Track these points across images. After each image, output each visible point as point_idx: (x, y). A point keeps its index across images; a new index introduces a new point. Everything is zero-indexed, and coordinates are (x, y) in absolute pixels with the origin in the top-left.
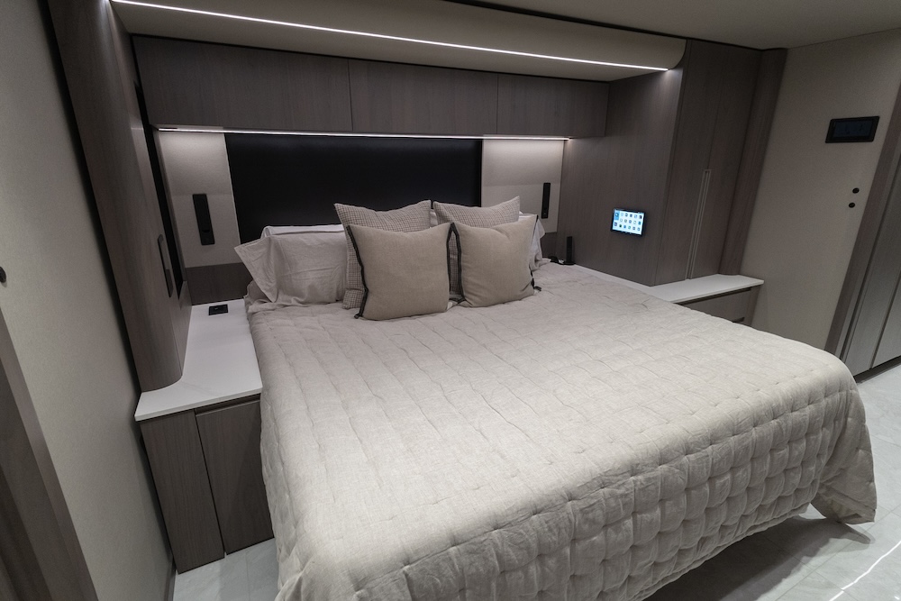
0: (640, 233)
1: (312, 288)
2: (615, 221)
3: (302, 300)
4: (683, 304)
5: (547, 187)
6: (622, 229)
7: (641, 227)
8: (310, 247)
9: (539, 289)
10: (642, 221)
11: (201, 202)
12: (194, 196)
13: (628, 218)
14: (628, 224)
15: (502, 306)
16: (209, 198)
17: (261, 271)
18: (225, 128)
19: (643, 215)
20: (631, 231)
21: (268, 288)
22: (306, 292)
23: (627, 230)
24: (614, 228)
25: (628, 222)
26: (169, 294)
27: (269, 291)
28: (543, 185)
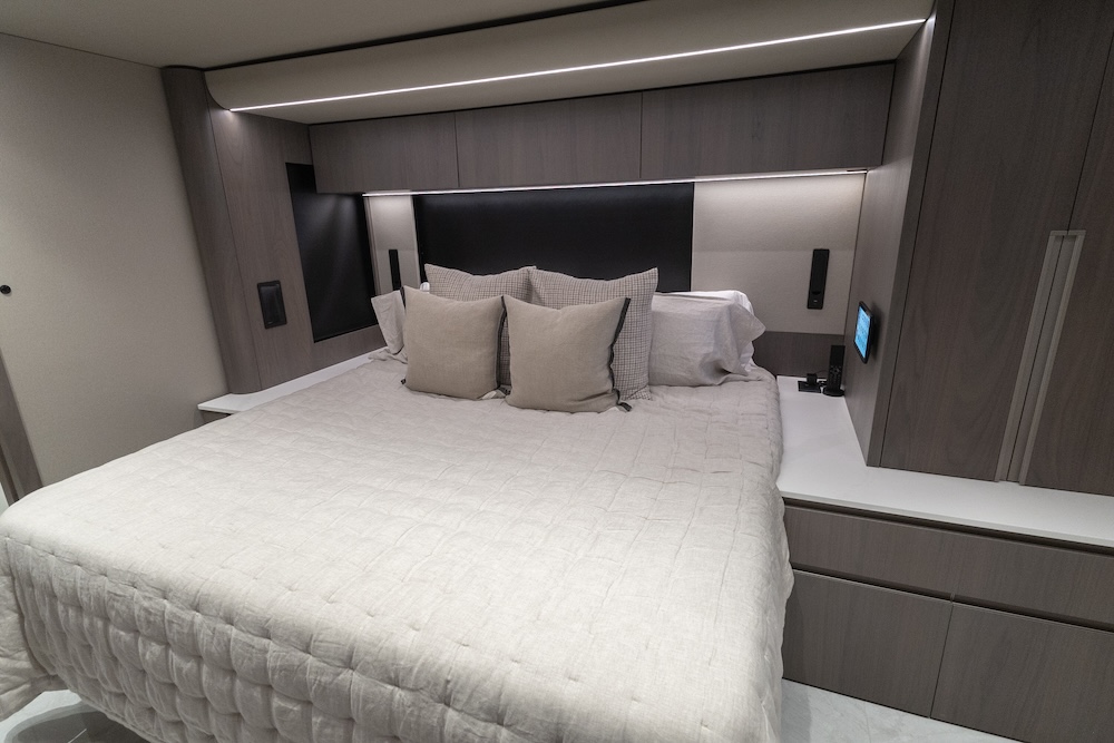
0: (864, 354)
5: (821, 259)
7: (866, 342)
9: (628, 407)
10: (868, 331)
11: (393, 255)
12: (391, 251)
13: (863, 323)
16: (400, 253)
18: (414, 191)
19: (869, 321)
20: (861, 349)
26: (267, 326)
27: (392, 342)
28: (812, 253)
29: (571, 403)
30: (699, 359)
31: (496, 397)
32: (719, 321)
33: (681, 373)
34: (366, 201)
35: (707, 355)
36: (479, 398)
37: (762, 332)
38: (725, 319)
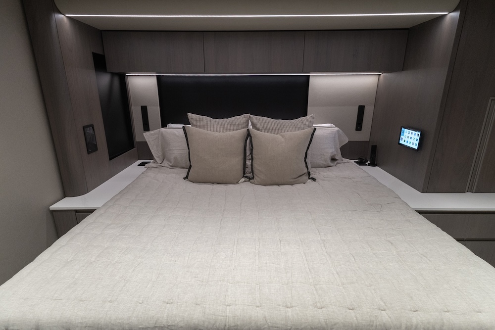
0: (416, 148)
1: (175, 158)
2: (401, 137)
3: (171, 165)
4: (421, 212)
5: (361, 109)
6: (405, 144)
7: (417, 143)
8: (177, 136)
9: (314, 179)
10: (418, 138)
11: (144, 109)
12: (142, 107)
13: (410, 135)
14: (409, 140)
15: (277, 187)
16: (148, 108)
17: (155, 147)
18: (157, 73)
19: (419, 133)
20: (411, 146)
21: (157, 156)
22: (172, 160)
23: (408, 145)
24: (401, 142)
25: (410, 138)
26: (89, 153)
27: (158, 157)
28: (358, 107)
29: (292, 180)
30: (329, 155)
31: (245, 181)
32: (334, 137)
33: (321, 162)
34: (126, 78)
35: (332, 153)
36: (237, 183)
37: (347, 142)
38: (337, 136)
